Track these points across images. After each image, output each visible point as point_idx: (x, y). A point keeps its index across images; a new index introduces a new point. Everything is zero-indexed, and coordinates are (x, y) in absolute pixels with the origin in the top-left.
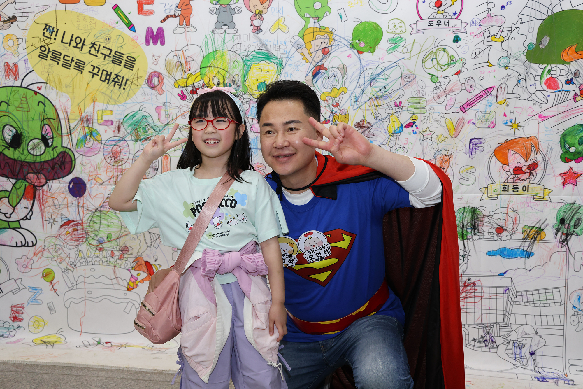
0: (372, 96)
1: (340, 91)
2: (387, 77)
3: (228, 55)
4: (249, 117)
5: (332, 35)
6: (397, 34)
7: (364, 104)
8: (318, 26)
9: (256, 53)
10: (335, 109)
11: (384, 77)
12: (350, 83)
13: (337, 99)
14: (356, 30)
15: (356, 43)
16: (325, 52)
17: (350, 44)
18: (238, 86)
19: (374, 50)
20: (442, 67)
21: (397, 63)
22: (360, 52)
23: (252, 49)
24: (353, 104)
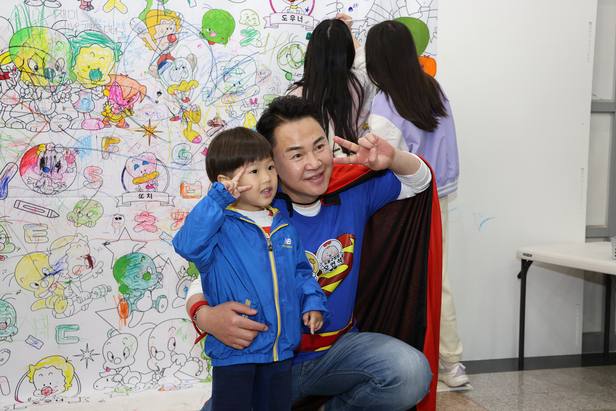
0: (226, 91)
1: (190, 85)
2: (241, 71)
3: (48, 34)
4: (80, 111)
5: (179, 20)
6: (251, 26)
7: (217, 100)
8: (163, 9)
9: (87, 34)
10: (185, 105)
11: (238, 72)
12: (201, 76)
13: (187, 93)
14: (206, 18)
15: (207, 32)
16: (172, 39)
17: (200, 32)
18: (63, 73)
19: (227, 42)
20: (297, 64)
21: (252, 57)
22: (211, 43)
23: (81, 28)
24: (205, 99)
